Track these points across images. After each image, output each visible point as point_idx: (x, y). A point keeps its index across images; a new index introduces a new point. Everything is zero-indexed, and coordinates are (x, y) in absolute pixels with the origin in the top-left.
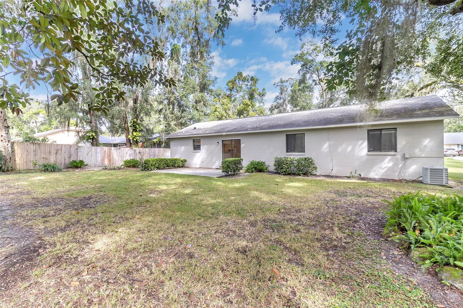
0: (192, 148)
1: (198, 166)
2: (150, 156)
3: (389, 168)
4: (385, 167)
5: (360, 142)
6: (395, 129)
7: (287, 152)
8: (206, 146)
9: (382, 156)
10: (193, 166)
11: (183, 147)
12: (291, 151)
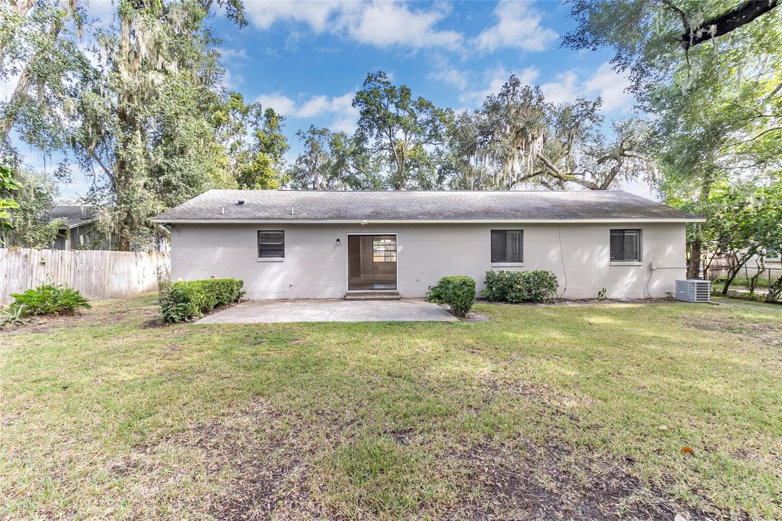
0: (256, 250)
1: (272, 296)
2: (77, 273)
3: (633, 283)
4: (630, 283)
5: (600, 247)
6: (639, 231)
7: (492, 261)
8: (298, 249)
9: (626, 267)
10: (256, 297)
11: (220, 250)
12: (499, 260)
